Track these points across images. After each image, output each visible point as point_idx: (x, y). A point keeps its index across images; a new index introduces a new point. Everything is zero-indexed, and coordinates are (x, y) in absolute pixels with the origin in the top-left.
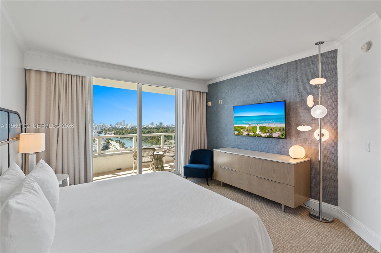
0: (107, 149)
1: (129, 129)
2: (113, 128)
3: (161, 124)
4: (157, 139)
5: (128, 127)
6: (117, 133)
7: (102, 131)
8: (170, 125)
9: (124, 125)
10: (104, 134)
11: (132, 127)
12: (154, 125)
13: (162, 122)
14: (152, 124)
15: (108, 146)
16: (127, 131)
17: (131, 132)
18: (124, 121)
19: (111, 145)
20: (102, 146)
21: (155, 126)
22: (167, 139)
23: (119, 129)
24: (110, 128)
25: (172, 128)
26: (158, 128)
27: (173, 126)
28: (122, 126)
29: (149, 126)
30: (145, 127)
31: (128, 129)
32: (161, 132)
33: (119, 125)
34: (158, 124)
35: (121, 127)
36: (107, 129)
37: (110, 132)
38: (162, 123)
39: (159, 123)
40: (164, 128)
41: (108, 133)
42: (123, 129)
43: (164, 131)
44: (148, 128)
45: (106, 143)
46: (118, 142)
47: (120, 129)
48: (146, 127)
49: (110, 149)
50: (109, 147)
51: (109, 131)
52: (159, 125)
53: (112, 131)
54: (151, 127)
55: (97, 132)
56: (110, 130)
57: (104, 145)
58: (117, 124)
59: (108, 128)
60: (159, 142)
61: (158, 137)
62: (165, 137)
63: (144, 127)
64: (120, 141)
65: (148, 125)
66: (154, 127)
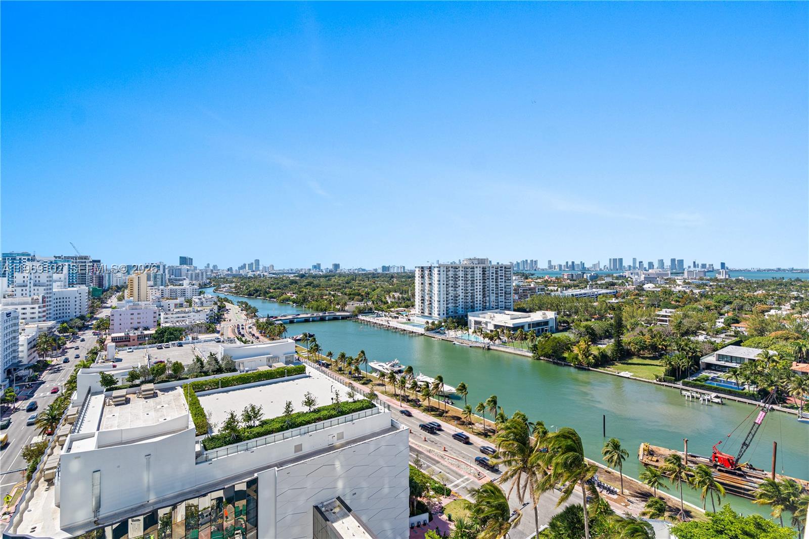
0: (217, 321)
1: (269, 278)
2: (234, 276)
3: (337, 266)
4: (326, 300)
5: (265, 274)
6: (242, 287)
7: (210, 283)
8: (356, 269)
9: (257, 269)
10: (214, 288)
11: (274, 274)
12: (321, 268)
13: (337, 263)
14: (317, 267)
15: (221, 315)
16: (263, 281)
17: (271, 284)
18: (258, 260)
19: (227, 313)
20: (207, 315)
21: (324, 271)
22: (349, 299)
23: (246, 278)
24: (228, 275)
25: (359, 275)
26: (330, 276)
27: (363, 272)
28: (254, 271)
29: (310, 272)
31: (266, 278)
32: (337, 284)
33: (247, 268)
34: (331, 267)
35: (250, 274)
36: (221, 278)
37: (226, 285)
38: (339, 265)
39: (333, 265)
40: (344, 277)
41: (222, 286)
42: (255, 277)
43: (344, 283)
44: (309, 276)
45: (216, 307)
46: (244, 306)
47: (250, 278)
48: (305, 273)
49: (225, 320)
50: (223, 317)
51: (225, 283)
52: (333, 269)
53: (232, 282)
54: (316, 274)
55: (200, 284)
56: (227, 280)
57: (212, 314)
58: (244, 267)
59: (222, 276)
60: (331, 305)
61: (331, 296)
62: (346, 294)
63: (301, 273)
64: (246, 304)
65: (310, 270)
66: (321, 273)
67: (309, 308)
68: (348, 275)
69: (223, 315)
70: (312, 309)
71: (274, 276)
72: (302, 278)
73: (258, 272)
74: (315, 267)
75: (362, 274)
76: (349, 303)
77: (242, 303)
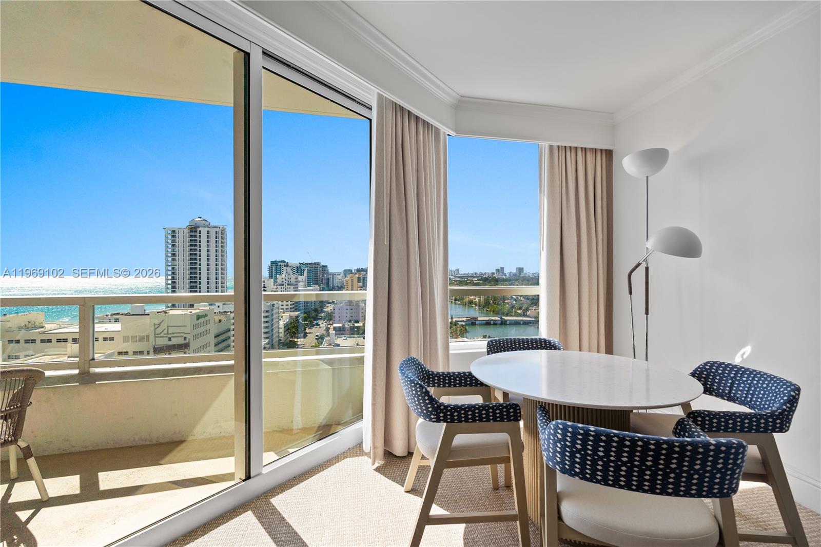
67: (490, 311)
68: (533, 279)
70: (493, 312)
71: (459, 279)
72: (485, 281)
74: (498, 271)
76: (533, 309)
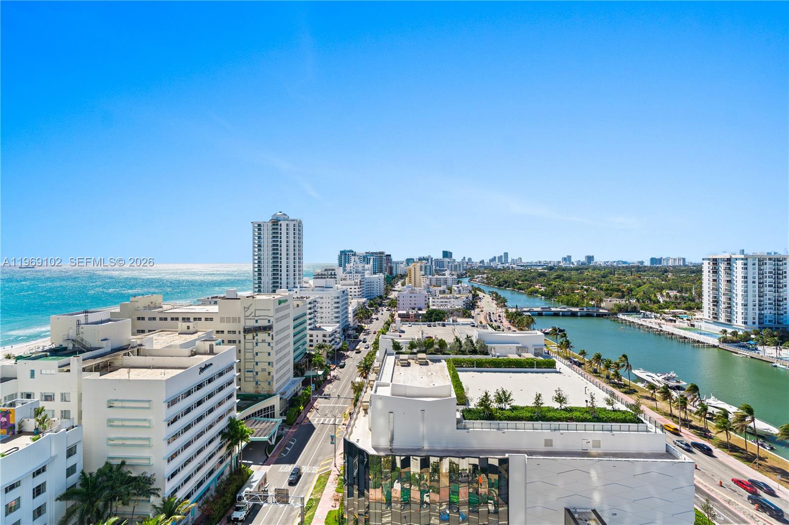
0: (472, 307)
1: (517, 270)
2: (486, 268)
3: (590, 258)
4: (578, 294)
5: (514, 266)
6: (492, 278)
7: (466, 273)
8: (614, 262)
9: (506, 261)
10: (469, 278)
11: (522, 266)
12: (572, 261)
13: (591, 255)
14: (568, 259)
15: (475, 302)
16: (512, 273)
17: (519, 276)
18: (507, 253)
19: (480, 301)
20: (464, 302)
21: (575, 264)
22: (606, 295)
23: (496, 269)
24: (480, 267)
25: (619, 268)
26: (582, 269)
27: (624, 265)
28: (503, 264)
29: (560, 265)
30: (551, 267)
31: (514, 270)
32: (590, 278)
33: (497, 261)
34: (583, 259)
35: (500, 266)
36: (475, 269)
37: (479, 276)
38: (593, 257)
39: (586, 257)
40: (599, 270)
41: (476, 276)
42: (504, 269)
43: (598, 277)
44: (558, 269)
45: (471, 295)
46: (494, 295)
47: (500, 269)
48: (554, 266)
49: (478, 308)
50: (477, 304)
51: (478, 274)
52: (586, 262)
53: (484, 273)
54: (566, 267)
55: (458, 274)
56: (480, 272)
57: (468, 301)
58: (494, 259)
59: (476, 268)
60: (583, 300)
61: (583, 290)
62: (602, 289)
63: (550, 265)
64: (497, 294)
65: (559, 262)
66: (572, 266)
67: (558, 301)
68: (605, 268)
69: (477, 302)
70: (562, 302)
71: (521, 268)
72: (550, 270)
73: (507, 265)
74: (565, 259)
75: (623, 267)
76: (606, 299)
77: (493, 293)
